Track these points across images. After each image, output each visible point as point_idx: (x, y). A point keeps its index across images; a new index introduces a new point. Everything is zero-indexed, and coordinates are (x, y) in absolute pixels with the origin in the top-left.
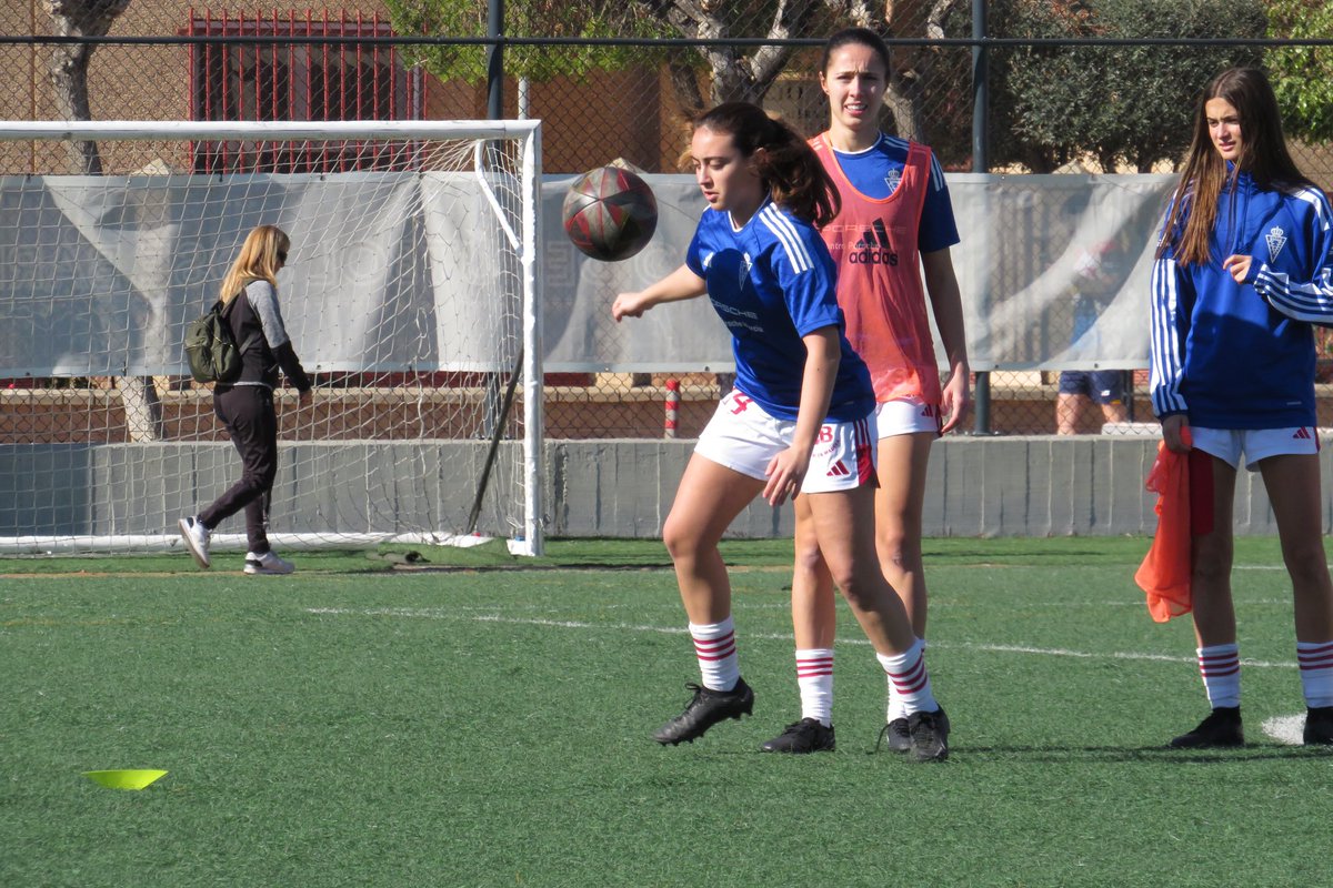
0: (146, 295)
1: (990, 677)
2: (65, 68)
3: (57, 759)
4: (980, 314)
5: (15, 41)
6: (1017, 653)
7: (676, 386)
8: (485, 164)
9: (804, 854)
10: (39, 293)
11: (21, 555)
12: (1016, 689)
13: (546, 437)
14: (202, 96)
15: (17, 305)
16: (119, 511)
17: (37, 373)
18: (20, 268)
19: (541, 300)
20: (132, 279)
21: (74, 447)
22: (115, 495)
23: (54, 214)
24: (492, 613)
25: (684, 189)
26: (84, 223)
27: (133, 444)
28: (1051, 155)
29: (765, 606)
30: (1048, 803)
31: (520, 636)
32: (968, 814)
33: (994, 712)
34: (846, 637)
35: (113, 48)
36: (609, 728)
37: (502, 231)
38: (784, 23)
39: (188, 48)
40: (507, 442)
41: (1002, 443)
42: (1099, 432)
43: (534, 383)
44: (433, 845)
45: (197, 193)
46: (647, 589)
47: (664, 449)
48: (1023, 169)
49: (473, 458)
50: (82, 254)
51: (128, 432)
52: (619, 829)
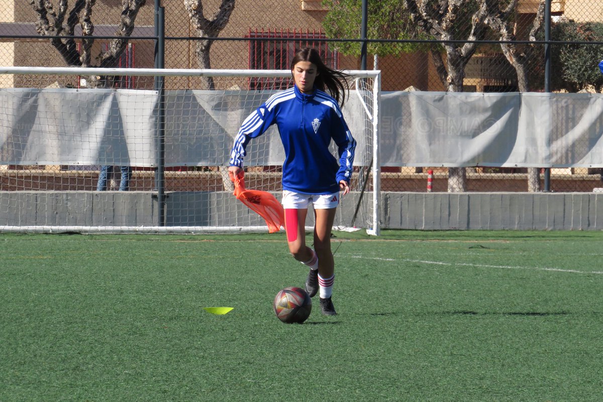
0: (231, 135)
1: (544, 279)
2: (202, 50)
3: (193, 304)
4: (547, 145)
5: (182, 39)
6: (556, 271)
7: (432, 173)
8: (360, 87)
9: (468, 340)
10: (190, 134)
11: (182, 234)
12: (553, 283)
13: (382, 191)
14: (253, 60)
15: (182, 139)
16: (219, 217)
17: (189, 164)
18: (183, 124)
19: (380, 138)
20: (226, 129)
21: (203, 192)
22: (218, 211)
23: (196, 104)
24: (359, 255)
25: (435, 97)
26: (207, 108)
27: (225, 192)
28: (576, 86)
29: (462, 254)
30: (560, 323)
31: (368, 263)
32: (530, 327)
33: (544, 291)
34: (491, 265)
35: (219, 41)
36: (399, 296)
37: (365, 113)
38: (474, 34)
39: (248, 42)
40: (367, 192)
41: (554, 195)
42: (592, 191)
43: (377, 170)
44: (331, 335)
45: (250, 97)
46: (418, 248)
47: (426, 197)
48: (565, 92)
49: (353, 199)
50: (207, 120)
51: (224, 187)
52: (400, 330)
